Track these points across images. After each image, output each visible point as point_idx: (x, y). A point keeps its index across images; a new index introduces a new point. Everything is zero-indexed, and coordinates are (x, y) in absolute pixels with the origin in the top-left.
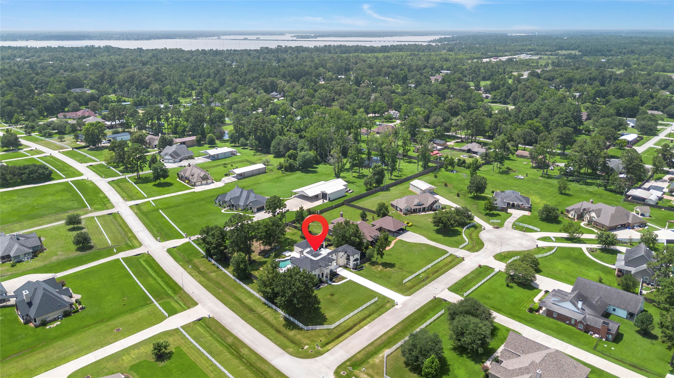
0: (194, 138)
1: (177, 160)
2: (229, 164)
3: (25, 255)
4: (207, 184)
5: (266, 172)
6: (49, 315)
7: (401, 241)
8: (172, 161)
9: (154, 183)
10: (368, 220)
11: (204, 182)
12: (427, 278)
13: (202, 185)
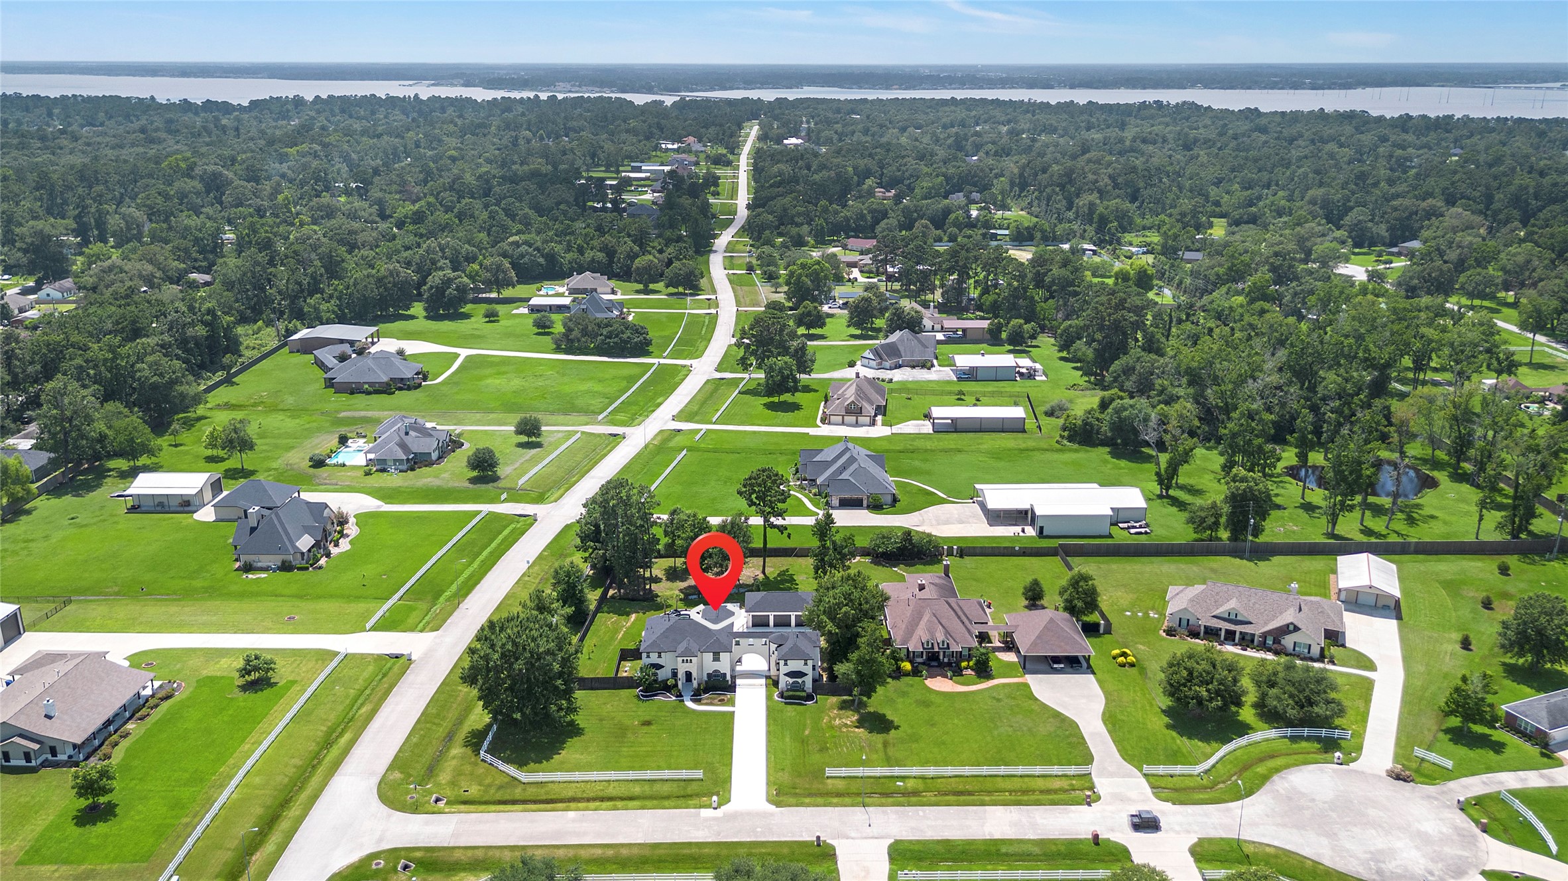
0: (985, 324)
1: (887, 364)
2: (971, 394)
3: (395, 461)
4: (857, 425)
5: (1024, 431)
6: (262, 557)
7: (1027, 685)
8: (873, 363)
9: (766, 400)
10: (1044, 608)
11: (851, 419)
12: (915, 793)
13: (843, 423)
